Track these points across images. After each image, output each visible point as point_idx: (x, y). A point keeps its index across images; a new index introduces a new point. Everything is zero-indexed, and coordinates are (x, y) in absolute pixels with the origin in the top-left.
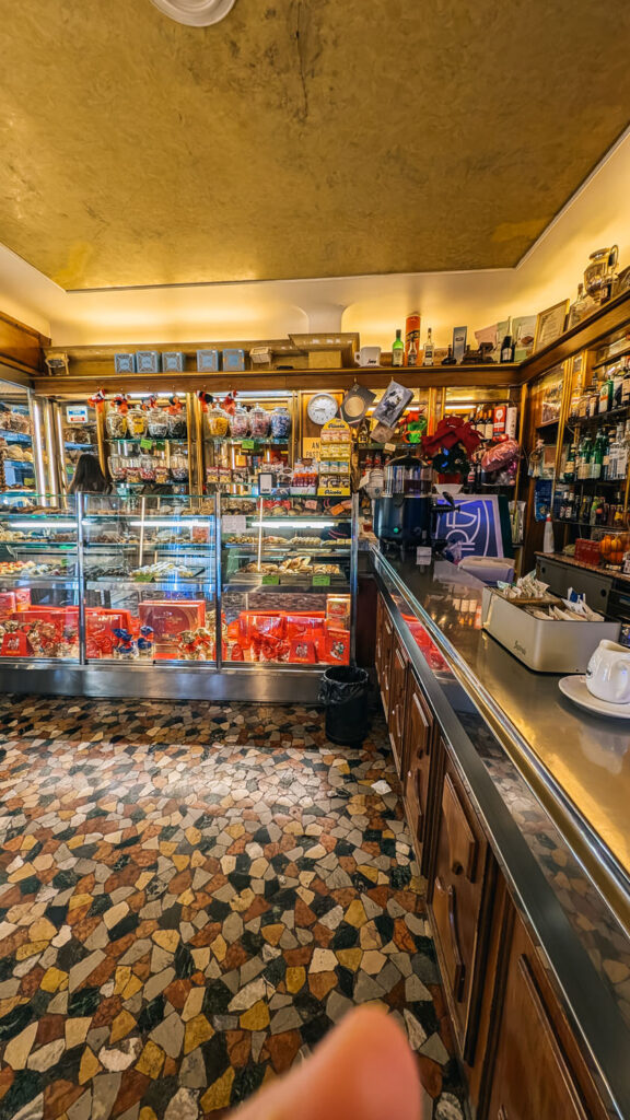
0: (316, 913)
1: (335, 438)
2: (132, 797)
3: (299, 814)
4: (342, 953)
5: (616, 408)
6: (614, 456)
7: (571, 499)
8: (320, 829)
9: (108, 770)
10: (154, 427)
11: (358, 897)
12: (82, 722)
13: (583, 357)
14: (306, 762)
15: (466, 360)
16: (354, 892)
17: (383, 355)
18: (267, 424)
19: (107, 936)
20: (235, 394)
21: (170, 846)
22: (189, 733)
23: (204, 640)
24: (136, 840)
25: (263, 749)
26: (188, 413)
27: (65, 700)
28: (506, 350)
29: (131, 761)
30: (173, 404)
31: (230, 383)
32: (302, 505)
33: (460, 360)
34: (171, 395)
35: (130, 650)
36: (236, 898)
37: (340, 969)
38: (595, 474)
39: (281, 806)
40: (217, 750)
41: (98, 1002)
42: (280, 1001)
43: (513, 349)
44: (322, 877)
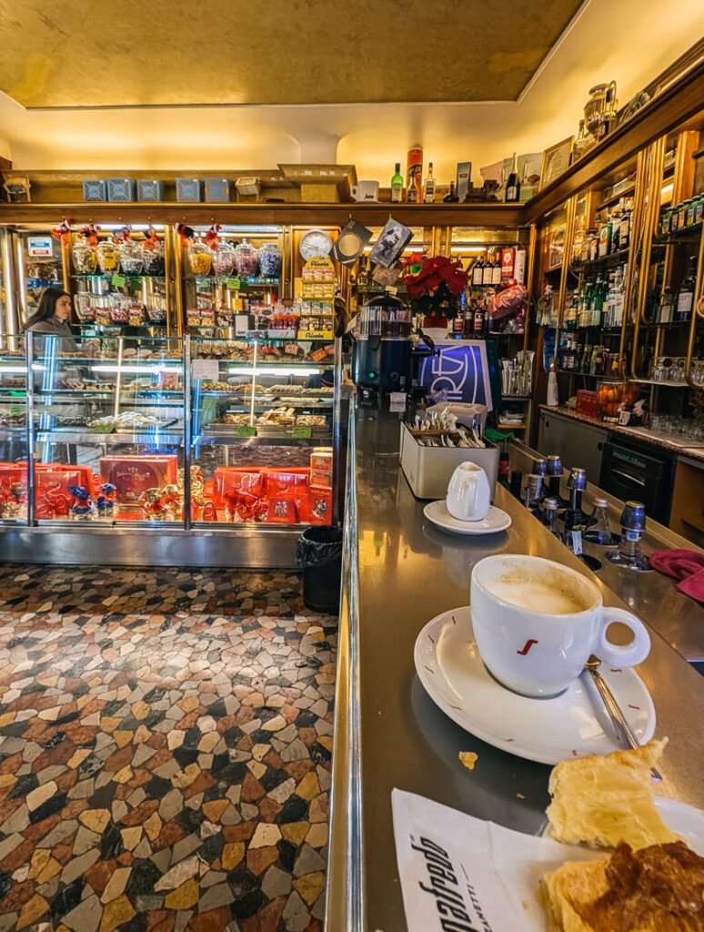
0: (265, 787)
1: (318, 277)
2: (76, 673)
3: (261, 685)
4: (287, 827)
5: (615, 251)
6: (613, 302)
7: (573, 347)
8: (283, 700)
9: (53, 642)
10: (128, 263)
11: (313, 769)
12: (30, 591)
13: (588, 199)
14: (278, 631)
15: (469, 198)
16: (310, 763)
17: (381, 191)
18: (254, 262)
19: (28, 818)
20: (218, 228)
21: (114, 721)
22: (150, 602)
23: (172, 498)
24: (75, 716)
25: (232, 618)
26: (167, 248)
27: (12, 567)
28: (511, 189)
29: (80, 632)
30: (149, 237)
31: (213, 216)
32: (282, 349)
33: (462, 198)
34: (146, 227)
35: (87, 510)
36: (180, 774)
37: (283, 844)
38: (595, 321)
39: (242, 677)
40: (181, 619)
41: (9, 886)
42: (212, 879)
43: (518, 187)
44: (278, 750)
